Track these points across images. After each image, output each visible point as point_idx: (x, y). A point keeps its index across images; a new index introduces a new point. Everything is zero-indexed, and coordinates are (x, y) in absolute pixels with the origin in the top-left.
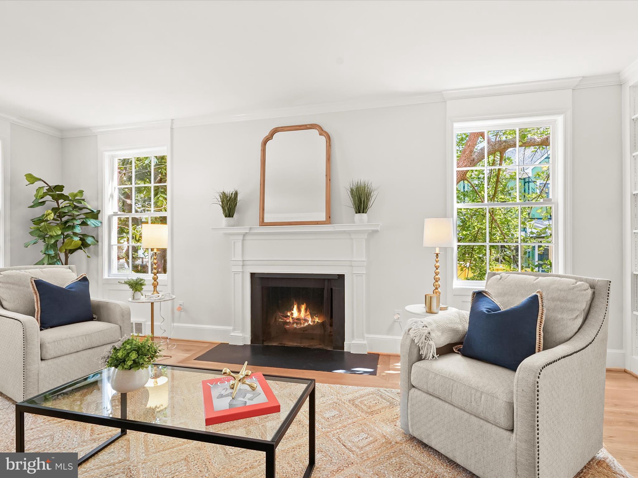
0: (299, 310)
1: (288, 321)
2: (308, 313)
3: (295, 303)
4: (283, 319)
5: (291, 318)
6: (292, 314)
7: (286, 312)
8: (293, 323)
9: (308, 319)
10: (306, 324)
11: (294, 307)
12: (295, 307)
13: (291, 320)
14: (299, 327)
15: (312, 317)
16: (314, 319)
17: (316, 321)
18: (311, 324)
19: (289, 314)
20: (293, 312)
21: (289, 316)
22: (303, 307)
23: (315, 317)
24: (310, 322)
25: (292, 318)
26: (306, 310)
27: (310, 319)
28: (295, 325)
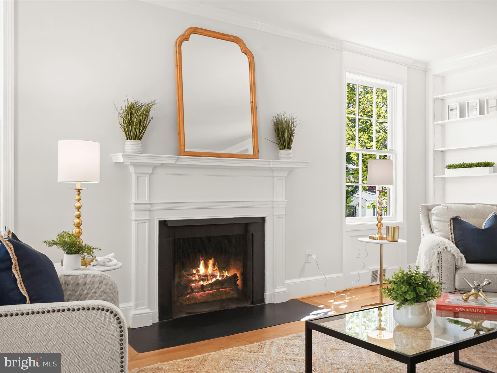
0: (206, 266)
1: (194, 279)
2: (217, 268)
3: (201, 259)
4: (188, 278)
5: (197, 276)
6: (198, 271)
7: (191, 270)
8: (200, 281)
9: (216, 274)
10: (214, 280)
11: (200, 264)
12: (202, 263)
13: (197, 278)
14: (206, 284)
15: (221, 271)
16: (223, 273)
17: (225, 275)
18: (220, 279)
19: (194, 272)
20: (199, 269)
21: (195, 274)
22: (211, 263)
23: (224, 271)
24: (218, 278)
25: (199, 275)
26: (214, 265)
27: (218, 274)
28: (202, 283)
